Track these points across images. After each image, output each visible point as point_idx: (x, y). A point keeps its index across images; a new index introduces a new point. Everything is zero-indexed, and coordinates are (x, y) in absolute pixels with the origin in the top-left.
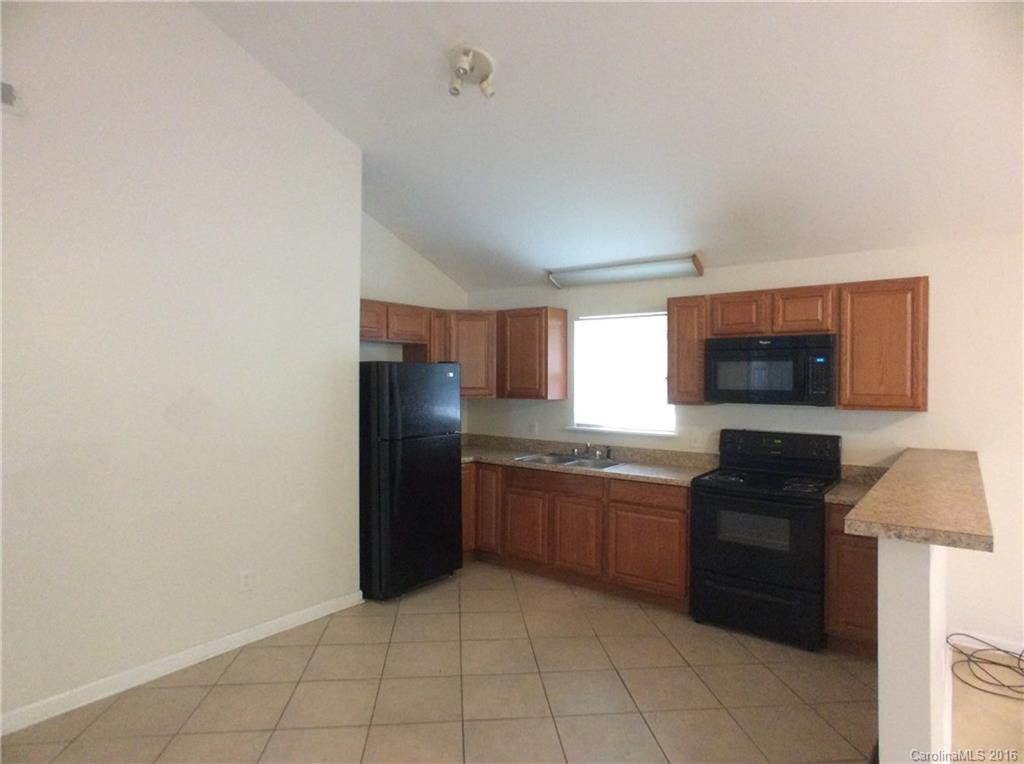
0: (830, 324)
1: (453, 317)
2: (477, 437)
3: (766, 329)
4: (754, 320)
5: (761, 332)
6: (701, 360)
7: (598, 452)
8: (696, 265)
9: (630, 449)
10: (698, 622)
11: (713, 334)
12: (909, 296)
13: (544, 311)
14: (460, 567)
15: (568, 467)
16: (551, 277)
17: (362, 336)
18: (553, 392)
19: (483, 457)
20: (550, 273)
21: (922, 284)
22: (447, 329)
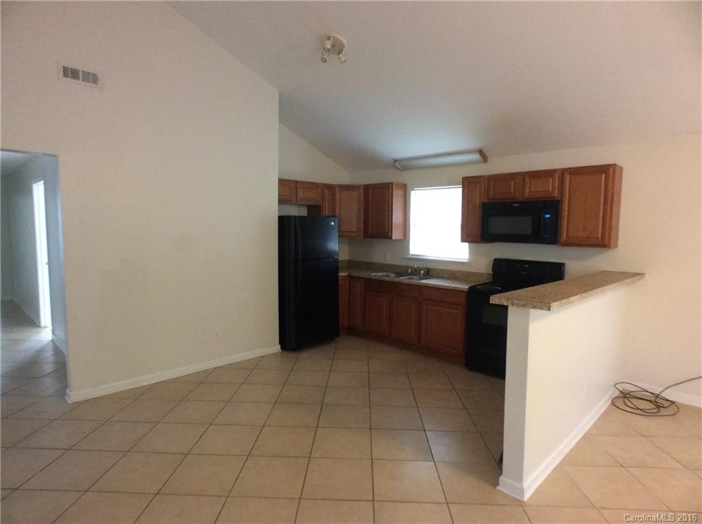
0: (556, 193)
1: (337, 190)
2: (355, 262)
3: (519, 197)
4: (512, 191)
5: (516, 199)
6: (480, 216)
7: (422, 272)
8: (481, 156)
9: (441, 270)
10: (470, 370)
11: (489, 200)
12: (603, 176)
13: (391, 185)
14: (338, 336)
15: (404, 279)
16: (396, 163)
17: (279, 200)
18: (396, 235)
19: (354, 273)
20: (396, 161)
21: (611, 168)
22: (333, 195)
